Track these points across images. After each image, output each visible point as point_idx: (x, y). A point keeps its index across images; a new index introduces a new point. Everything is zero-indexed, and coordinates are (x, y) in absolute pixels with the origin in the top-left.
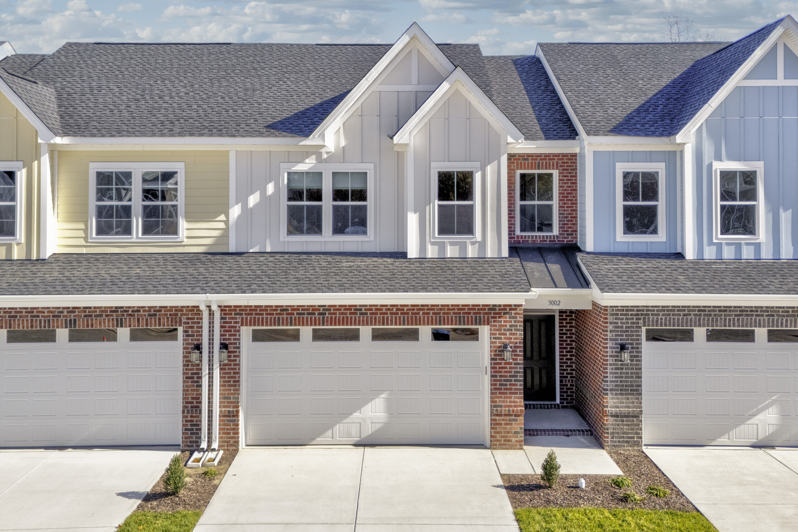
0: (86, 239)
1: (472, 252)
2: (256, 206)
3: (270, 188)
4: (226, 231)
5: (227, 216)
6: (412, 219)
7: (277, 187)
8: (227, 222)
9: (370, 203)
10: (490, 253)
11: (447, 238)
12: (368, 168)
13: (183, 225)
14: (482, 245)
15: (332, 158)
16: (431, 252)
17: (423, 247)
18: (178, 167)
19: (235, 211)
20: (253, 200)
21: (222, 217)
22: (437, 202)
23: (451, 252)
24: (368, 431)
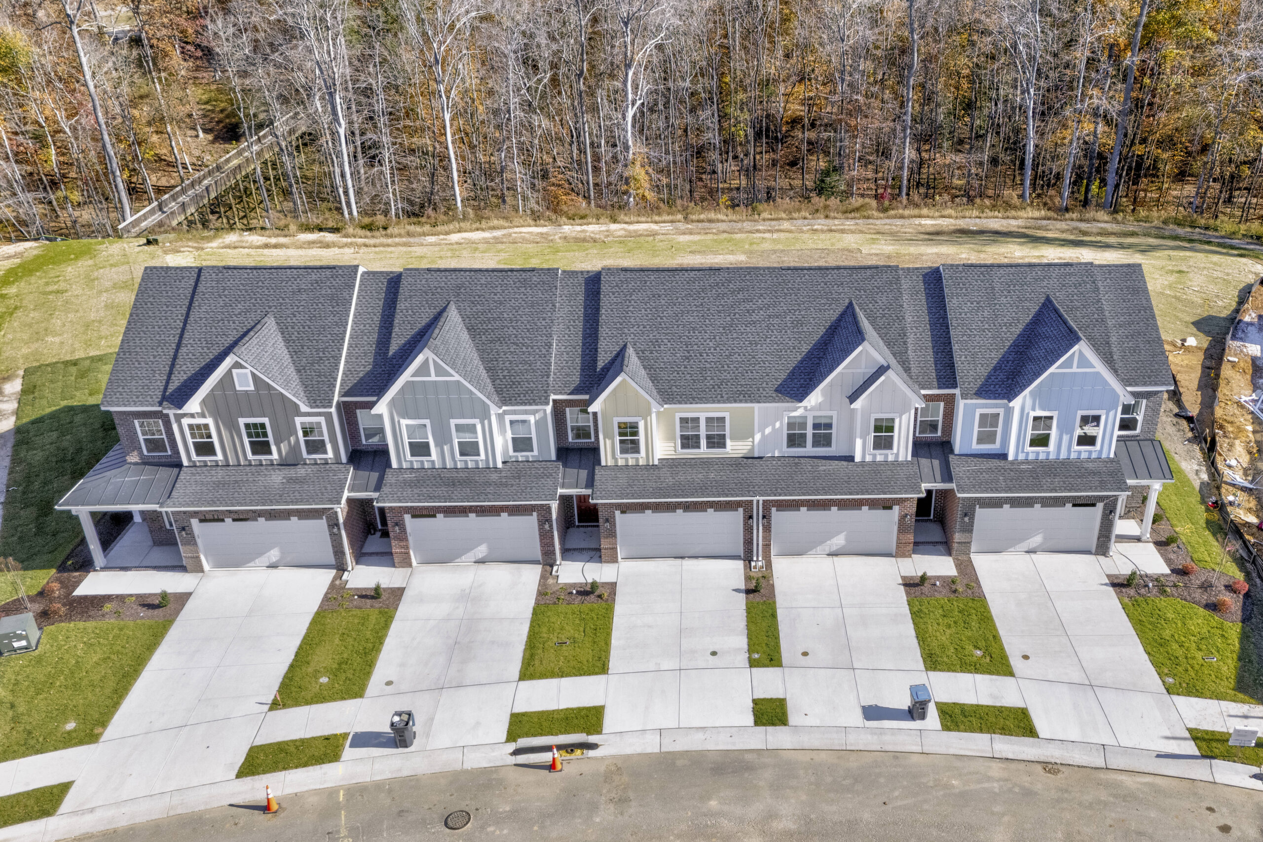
0: (675, 451)
1: (891, 458)
2: (769, 433)
3: (778, 425)
4: (753, 446)
5: (753, 439)
6: (859, 443)
7: (781, 423)
8: (753, 442)
9: (834, 431)
10: (901, 458)
11: (877, 452)
12: (834, 414)
13: (729, 442)
14: (897, 455)
15: (812, 409)
16: (868, 459)
17: (864, 456)
18: (726, 415)
19: (758, 437)
20: (768, 430)
21: (751, 439)
22: (873, 434)
23: (879, 458)
24: (834, 548)
